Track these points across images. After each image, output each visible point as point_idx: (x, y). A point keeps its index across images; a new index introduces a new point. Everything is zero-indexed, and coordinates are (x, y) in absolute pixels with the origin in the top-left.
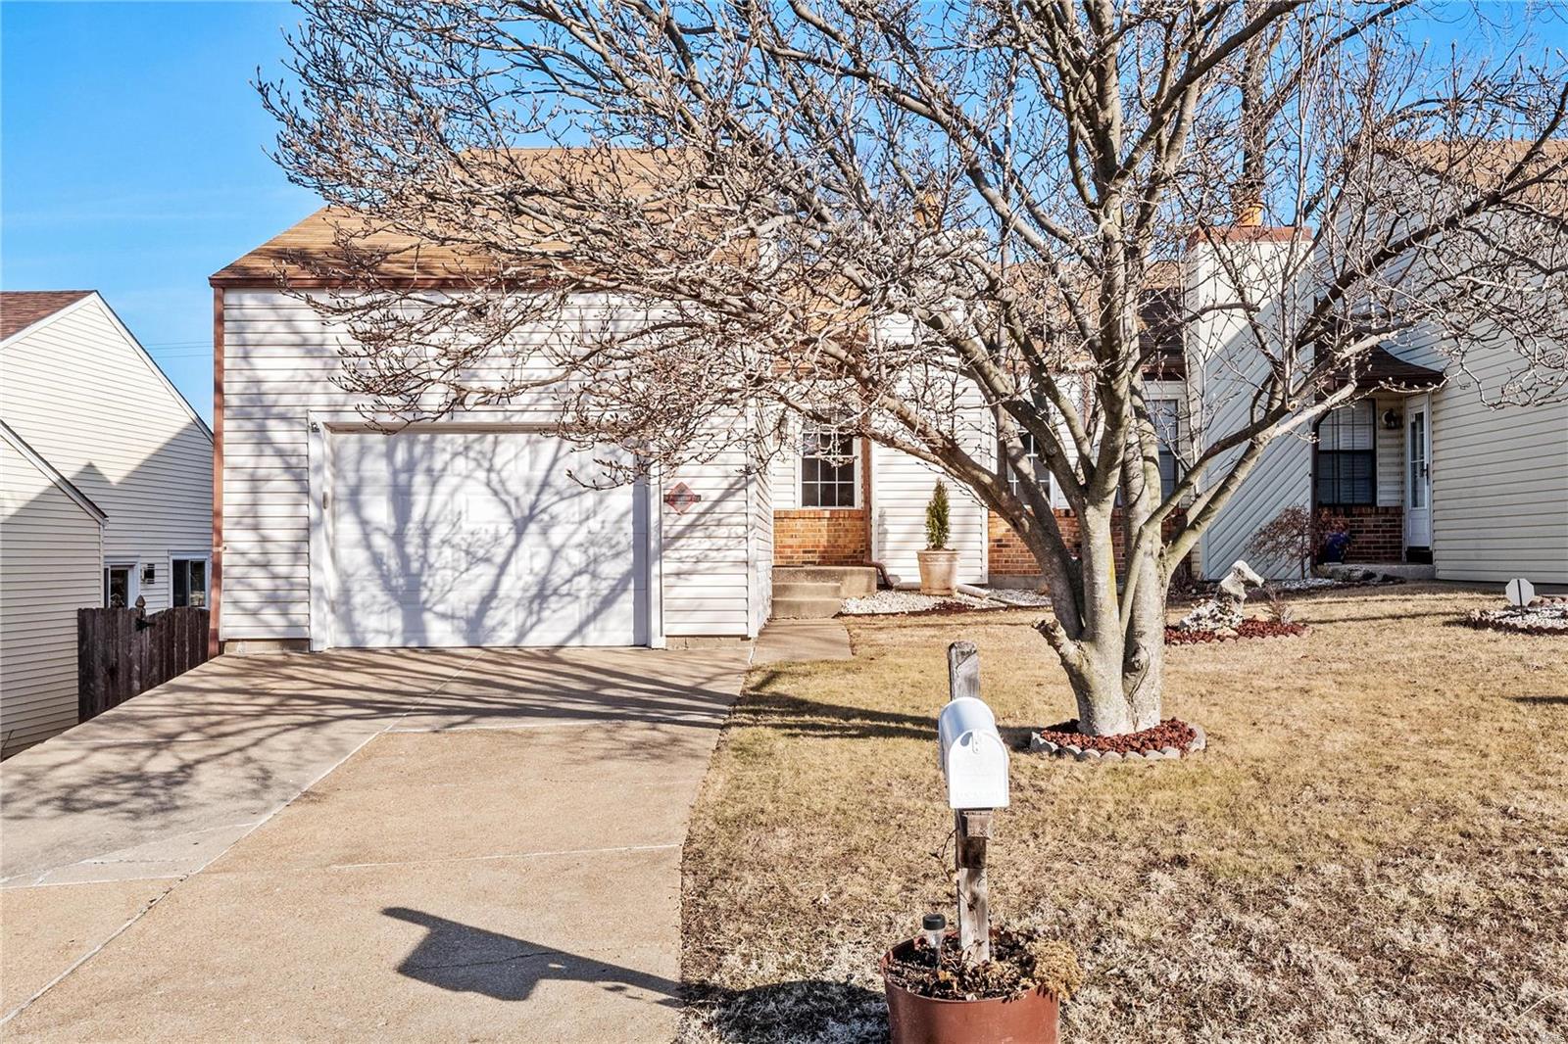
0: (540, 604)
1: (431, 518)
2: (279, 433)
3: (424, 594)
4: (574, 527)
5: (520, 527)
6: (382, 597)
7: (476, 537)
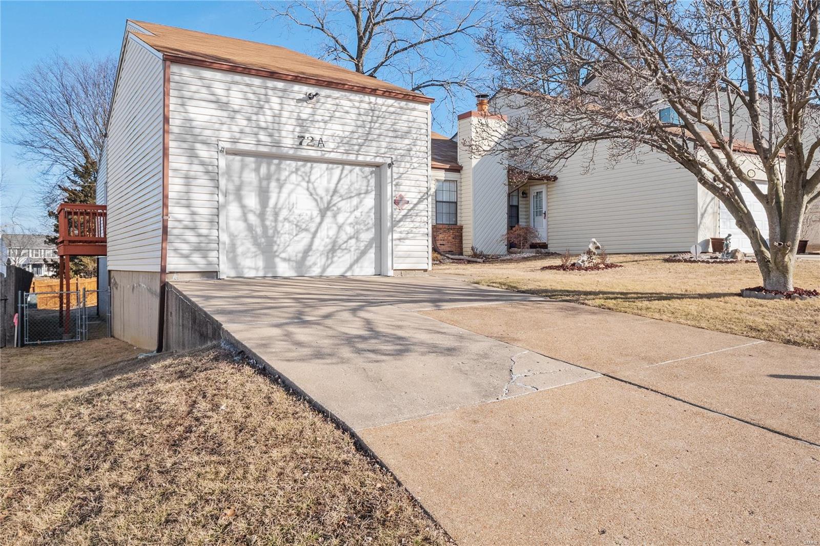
0: (332, 254)
1: (279, 206)
2: (203, 152)
3: (275, 248)
4: (349, 214)
5: (323, 213)
6: (253, 249)
7: (302, 217)
